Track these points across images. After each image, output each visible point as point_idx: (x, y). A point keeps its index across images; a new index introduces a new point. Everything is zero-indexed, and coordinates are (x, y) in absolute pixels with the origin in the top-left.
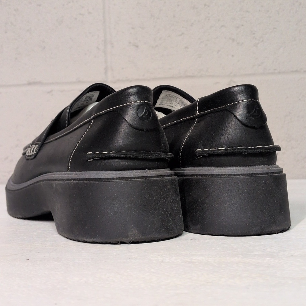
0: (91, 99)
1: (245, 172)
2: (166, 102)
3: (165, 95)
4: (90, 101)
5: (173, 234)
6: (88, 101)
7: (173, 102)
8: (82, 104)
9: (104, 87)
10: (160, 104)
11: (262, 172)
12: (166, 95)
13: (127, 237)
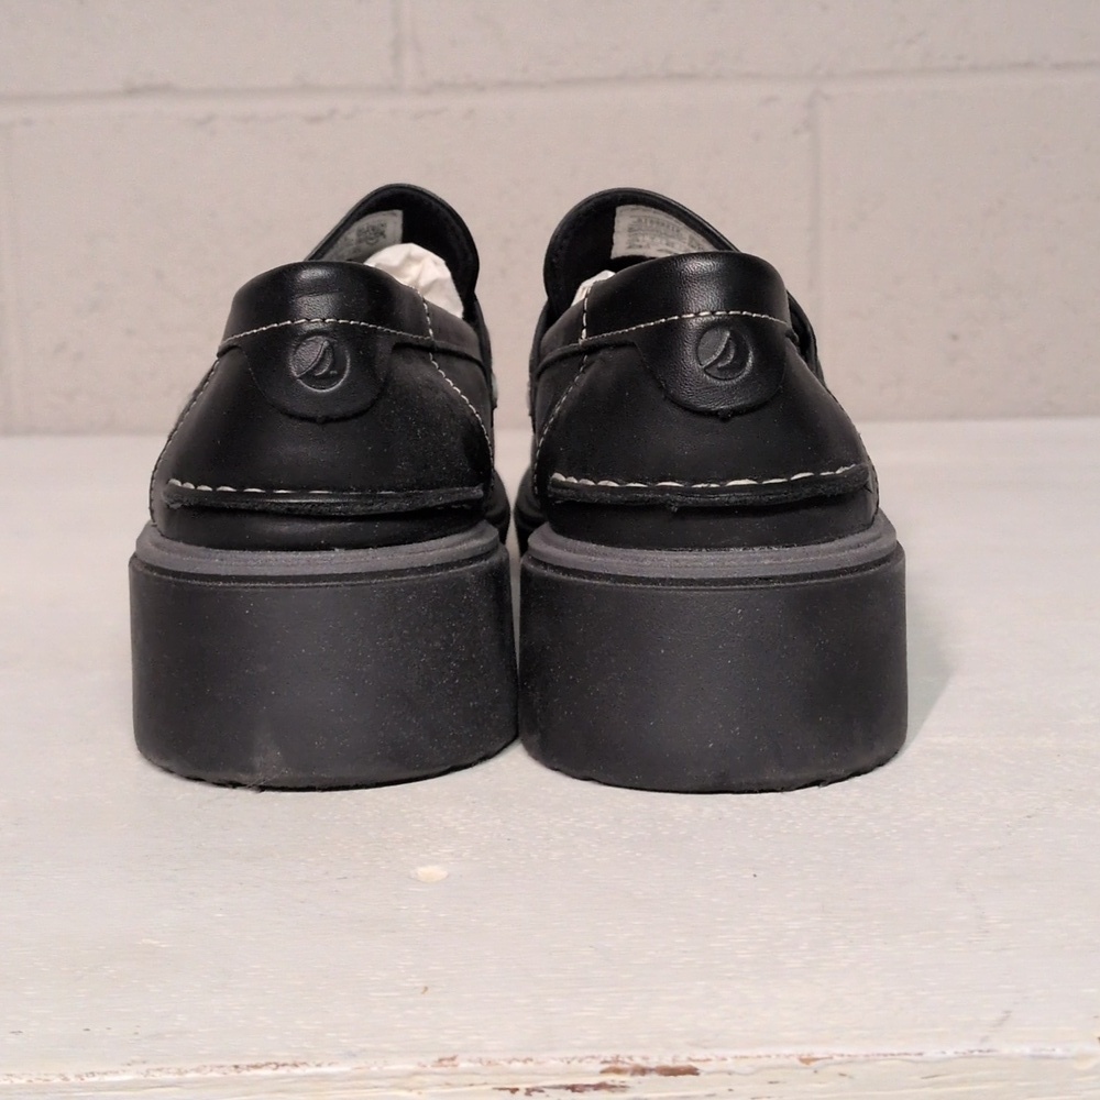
0: (382, 234)
1: (676, 573)
2: (647, 238)
3: (635, 219)
4: (381, 239)
5: (417, 769)
6: (372, 239)
7: (672, 240)
8: (355, 252)
9: (412, 196)
10: (630, 247)
11: (741, 576)
12: (640, 220)
13: (250, 770)
